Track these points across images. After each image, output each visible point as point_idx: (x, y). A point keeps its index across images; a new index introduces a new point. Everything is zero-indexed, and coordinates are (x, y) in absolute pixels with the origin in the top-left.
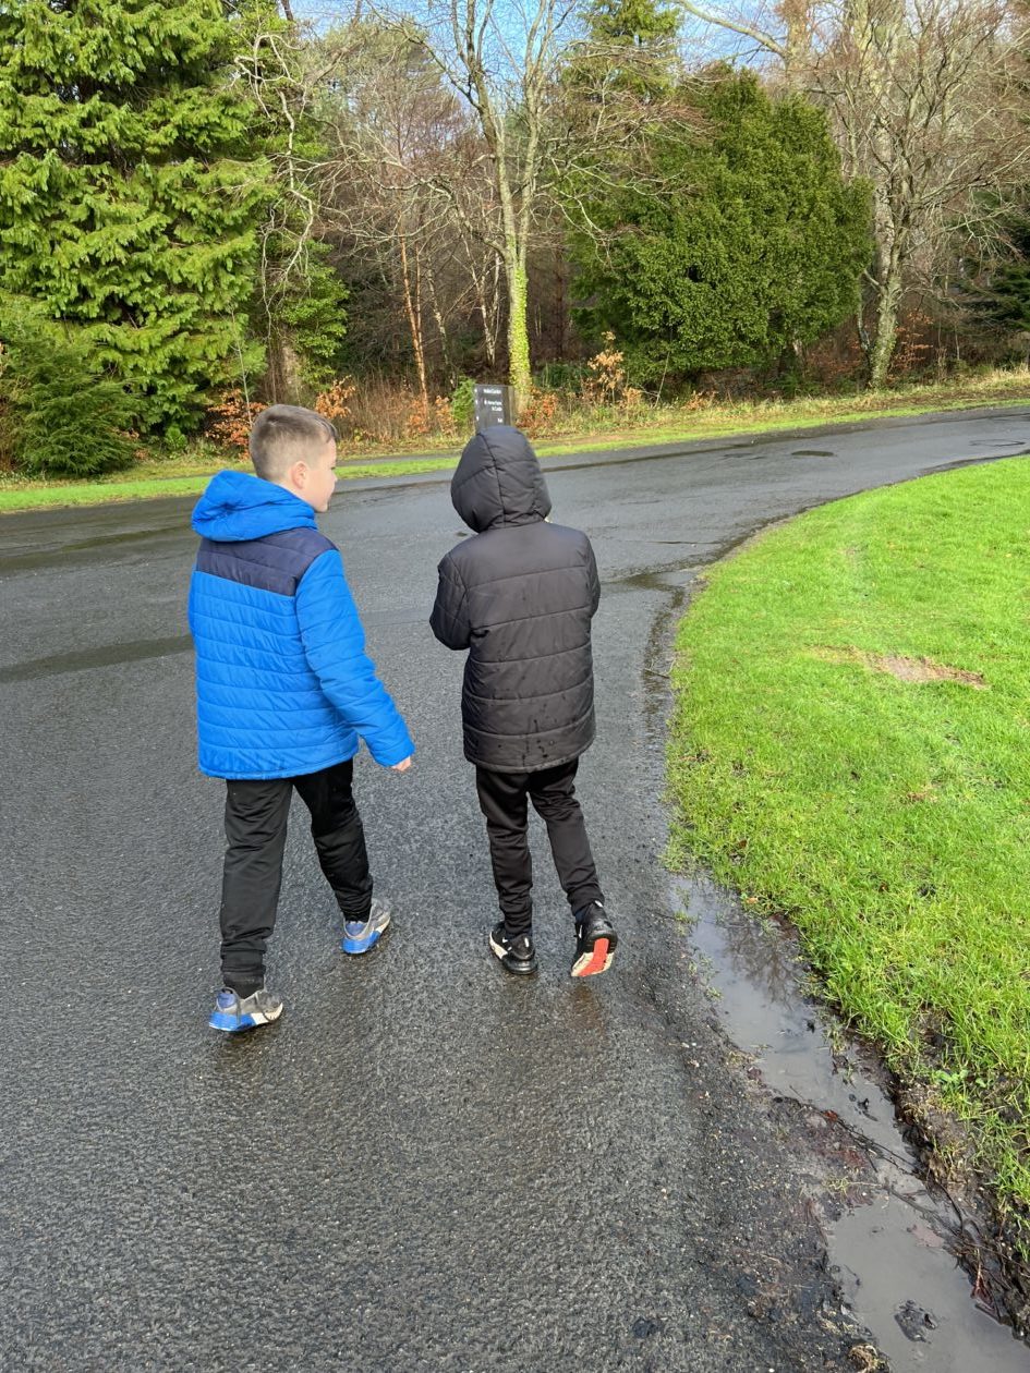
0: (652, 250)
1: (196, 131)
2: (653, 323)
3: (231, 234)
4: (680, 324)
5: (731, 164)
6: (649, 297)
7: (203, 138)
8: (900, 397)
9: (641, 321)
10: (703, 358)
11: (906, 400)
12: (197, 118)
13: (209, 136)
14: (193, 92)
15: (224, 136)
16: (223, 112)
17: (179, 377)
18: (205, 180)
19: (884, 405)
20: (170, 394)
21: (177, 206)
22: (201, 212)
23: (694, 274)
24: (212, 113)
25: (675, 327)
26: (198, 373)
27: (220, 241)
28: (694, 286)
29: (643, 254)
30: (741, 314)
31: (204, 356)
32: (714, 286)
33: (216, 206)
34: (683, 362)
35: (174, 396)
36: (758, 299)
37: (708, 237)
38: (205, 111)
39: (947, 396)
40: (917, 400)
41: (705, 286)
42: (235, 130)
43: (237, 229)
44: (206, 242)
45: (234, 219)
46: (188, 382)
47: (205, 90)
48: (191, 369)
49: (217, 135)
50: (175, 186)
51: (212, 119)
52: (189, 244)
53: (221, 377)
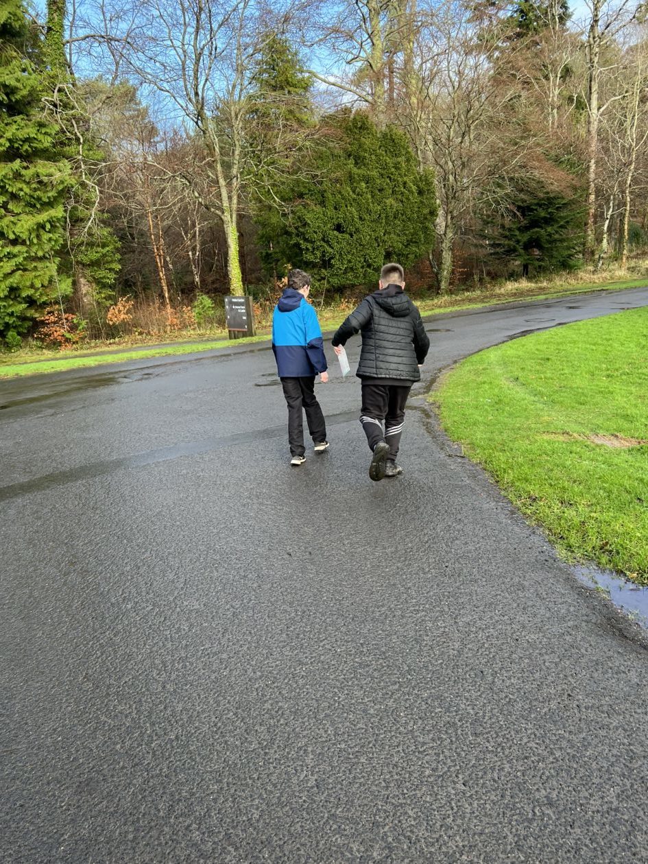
0: (314, 215)
1: (21, 143)
2: (316, 258)
3: (47, 208)
4: (332, 258)
5: (356, 163)
6: (313, 242)
7: (26, 147)
8: (460, 299)
9: (309, 257)
10: (347, 279)
11: (463, 300)
12: (22, 134)
13: (30, 146)
14: (18, 118)
15: (39, 146)
16: (38, 130)
17: (15, 299)
18: (27, 174)
19: (453, 304)
20: (10, 310)
21: (10, 190)
22: (26, 194)
23: (339, 228)
24: (31, 131)
25: (330, 260)
26: (28, 296)
27: (40, 211)
28: (340, 236)
29: (309, 217)
30: (368, 251)
31: (32, 286)
32: (352, 236)
33: (35, 190)
34: (335, 281)
35: (13, 312)
36: (378, 243)
37: (346, 206)
38: (26, 130)
39: (486, 297)
40: (471, 300)
41: (347, 236)
42: (46, 142)
43: (50, 204)
44: (30, 213)
45: (49, 198)
46: (21, 303)
47: (25, 117)
48: (24, 295)
49: (35, 145)
50: (8, 177)
51: (32, 136)
52: (18, 214)
53: (44, 298)
